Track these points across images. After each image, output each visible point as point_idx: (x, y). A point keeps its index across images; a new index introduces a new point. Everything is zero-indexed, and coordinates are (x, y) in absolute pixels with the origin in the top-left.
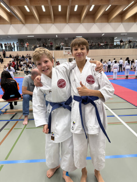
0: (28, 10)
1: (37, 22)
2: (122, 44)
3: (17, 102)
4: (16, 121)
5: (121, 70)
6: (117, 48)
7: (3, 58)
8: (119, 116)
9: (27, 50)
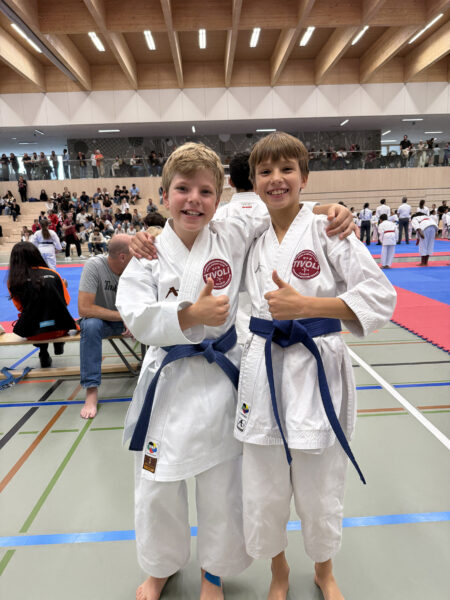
0: (100, 47)
1: (128, 85)
2: (406, 152)
3: (62, 344)
4: (60, 406)
5: (404, 238)
6: (391, 165)
7: (19, 202)
8: (396, 387)
9: (96, 175)
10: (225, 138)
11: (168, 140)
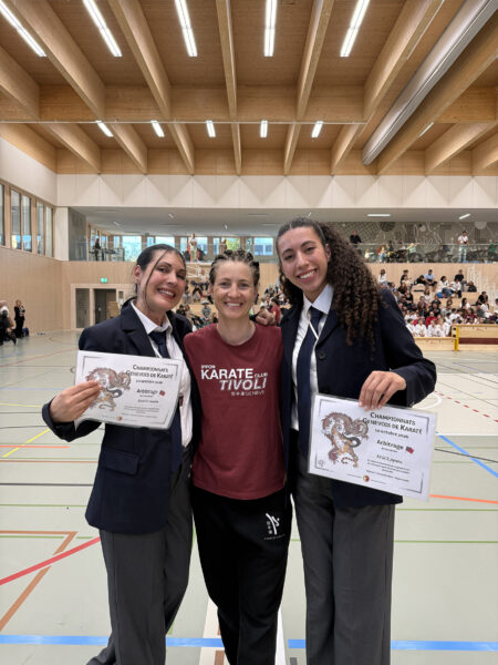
10: (481, 226)
11: (420, 226)
